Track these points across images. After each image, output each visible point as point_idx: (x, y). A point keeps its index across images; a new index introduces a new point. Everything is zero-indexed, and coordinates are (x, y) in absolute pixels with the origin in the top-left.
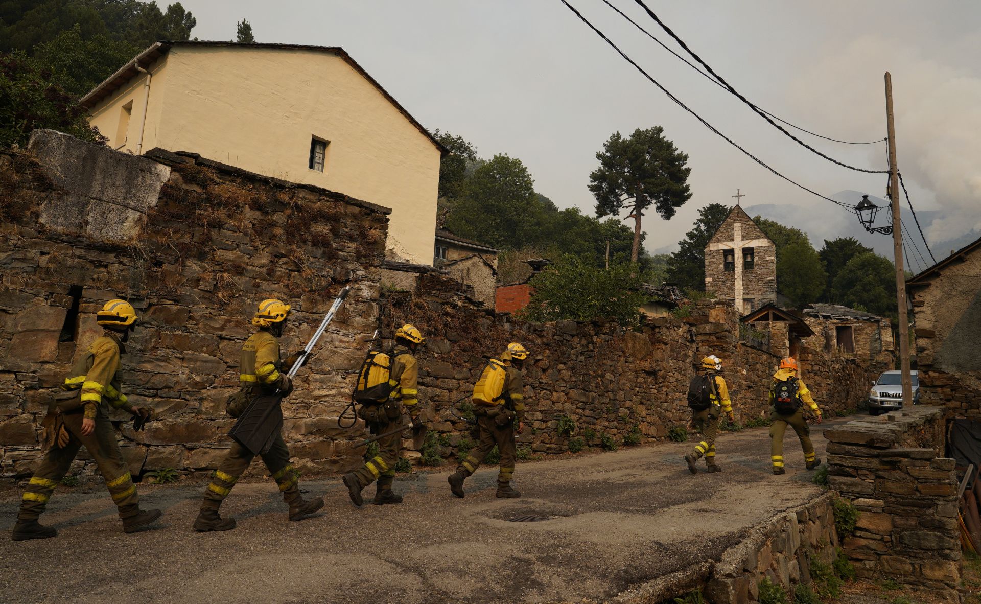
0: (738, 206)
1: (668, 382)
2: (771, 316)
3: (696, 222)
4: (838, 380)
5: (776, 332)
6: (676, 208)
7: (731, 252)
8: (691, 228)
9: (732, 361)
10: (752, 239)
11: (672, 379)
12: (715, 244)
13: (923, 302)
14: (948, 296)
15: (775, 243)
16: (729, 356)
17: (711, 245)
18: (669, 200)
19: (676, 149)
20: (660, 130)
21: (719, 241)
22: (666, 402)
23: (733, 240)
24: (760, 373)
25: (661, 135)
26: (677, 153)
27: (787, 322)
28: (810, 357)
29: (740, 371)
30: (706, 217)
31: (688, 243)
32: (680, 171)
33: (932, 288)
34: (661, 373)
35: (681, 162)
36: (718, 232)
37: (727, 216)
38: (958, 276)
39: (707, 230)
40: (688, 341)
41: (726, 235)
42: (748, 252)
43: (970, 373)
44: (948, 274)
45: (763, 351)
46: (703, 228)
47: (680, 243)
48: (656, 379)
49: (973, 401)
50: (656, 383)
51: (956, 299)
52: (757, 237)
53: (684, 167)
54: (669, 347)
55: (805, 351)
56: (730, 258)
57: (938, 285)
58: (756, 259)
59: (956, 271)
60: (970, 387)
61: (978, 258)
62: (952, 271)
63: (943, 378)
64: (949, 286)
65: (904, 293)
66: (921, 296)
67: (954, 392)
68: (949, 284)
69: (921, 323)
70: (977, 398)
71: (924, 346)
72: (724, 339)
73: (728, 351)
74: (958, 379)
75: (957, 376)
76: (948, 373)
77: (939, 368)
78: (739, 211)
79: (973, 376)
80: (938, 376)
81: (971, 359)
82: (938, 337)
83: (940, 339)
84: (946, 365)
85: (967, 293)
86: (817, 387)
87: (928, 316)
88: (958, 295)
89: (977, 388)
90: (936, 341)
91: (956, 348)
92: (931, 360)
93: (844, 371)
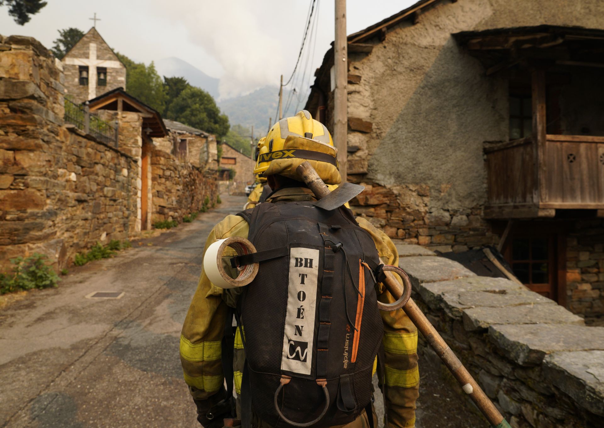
0: (94, 28)
2: (120, 105)
3: (56, 41)
4: (186, 185)
5: (126, 125)
6: (30, 15)
7: (85, 69)
9: (45, 157)
12: (71, 59)
13: (359, 78)
14: (392, 72)
15: (125, 66)
16: (39, 147)
17: (67, 59)
18: (22, 5)
21: (75, 56)
23: (88, 57)
24: (101, 179)
27: (140, 114)
28: (162, 160)
29: (63, 175)
30: (66, 38)
33: (372, 57)
36: (74, 48)
38: (406, 44)
41: (81, 52)
42: (101, 71)
43: (411, 187)
44: (394, 39)
45: (106, 146)
46: (62, 48)
49: (412, 227)
51: (401, 77)
52: (110, 59)
55: (157, 154)
56: (84, 74)
57: (380, 54)
58: (108, 78)
59: (404, 36)
60: (409, 208)
61: (432, 22)
62: (399, 36)
63: (378, 194)
64: (393, 57)
65: (346, 56)
66: (357, 69)
67: (389, 214)
68: (394, 55)
69: (355, 110)
70: (416, 222)
71: (358, 144)
72: (27, 114)
73: (37, 138)
74: (396, 196)
75: (395, 192)
76: (384, 187)
77: (373, 179)
78: (93, 34)
79: (414, 191)
80: (372, 191)
81: (414, 167)
82: (376, 132)
83: (377, 135)
84: (383, 174)
85: (415, 70)
86: (168, 193)
87: (365, 99)
88: (404, 72)
89: (417, 208)
90: (373, 138)
91: (396, 150)
92: (366, 166)
93: (190, 176)
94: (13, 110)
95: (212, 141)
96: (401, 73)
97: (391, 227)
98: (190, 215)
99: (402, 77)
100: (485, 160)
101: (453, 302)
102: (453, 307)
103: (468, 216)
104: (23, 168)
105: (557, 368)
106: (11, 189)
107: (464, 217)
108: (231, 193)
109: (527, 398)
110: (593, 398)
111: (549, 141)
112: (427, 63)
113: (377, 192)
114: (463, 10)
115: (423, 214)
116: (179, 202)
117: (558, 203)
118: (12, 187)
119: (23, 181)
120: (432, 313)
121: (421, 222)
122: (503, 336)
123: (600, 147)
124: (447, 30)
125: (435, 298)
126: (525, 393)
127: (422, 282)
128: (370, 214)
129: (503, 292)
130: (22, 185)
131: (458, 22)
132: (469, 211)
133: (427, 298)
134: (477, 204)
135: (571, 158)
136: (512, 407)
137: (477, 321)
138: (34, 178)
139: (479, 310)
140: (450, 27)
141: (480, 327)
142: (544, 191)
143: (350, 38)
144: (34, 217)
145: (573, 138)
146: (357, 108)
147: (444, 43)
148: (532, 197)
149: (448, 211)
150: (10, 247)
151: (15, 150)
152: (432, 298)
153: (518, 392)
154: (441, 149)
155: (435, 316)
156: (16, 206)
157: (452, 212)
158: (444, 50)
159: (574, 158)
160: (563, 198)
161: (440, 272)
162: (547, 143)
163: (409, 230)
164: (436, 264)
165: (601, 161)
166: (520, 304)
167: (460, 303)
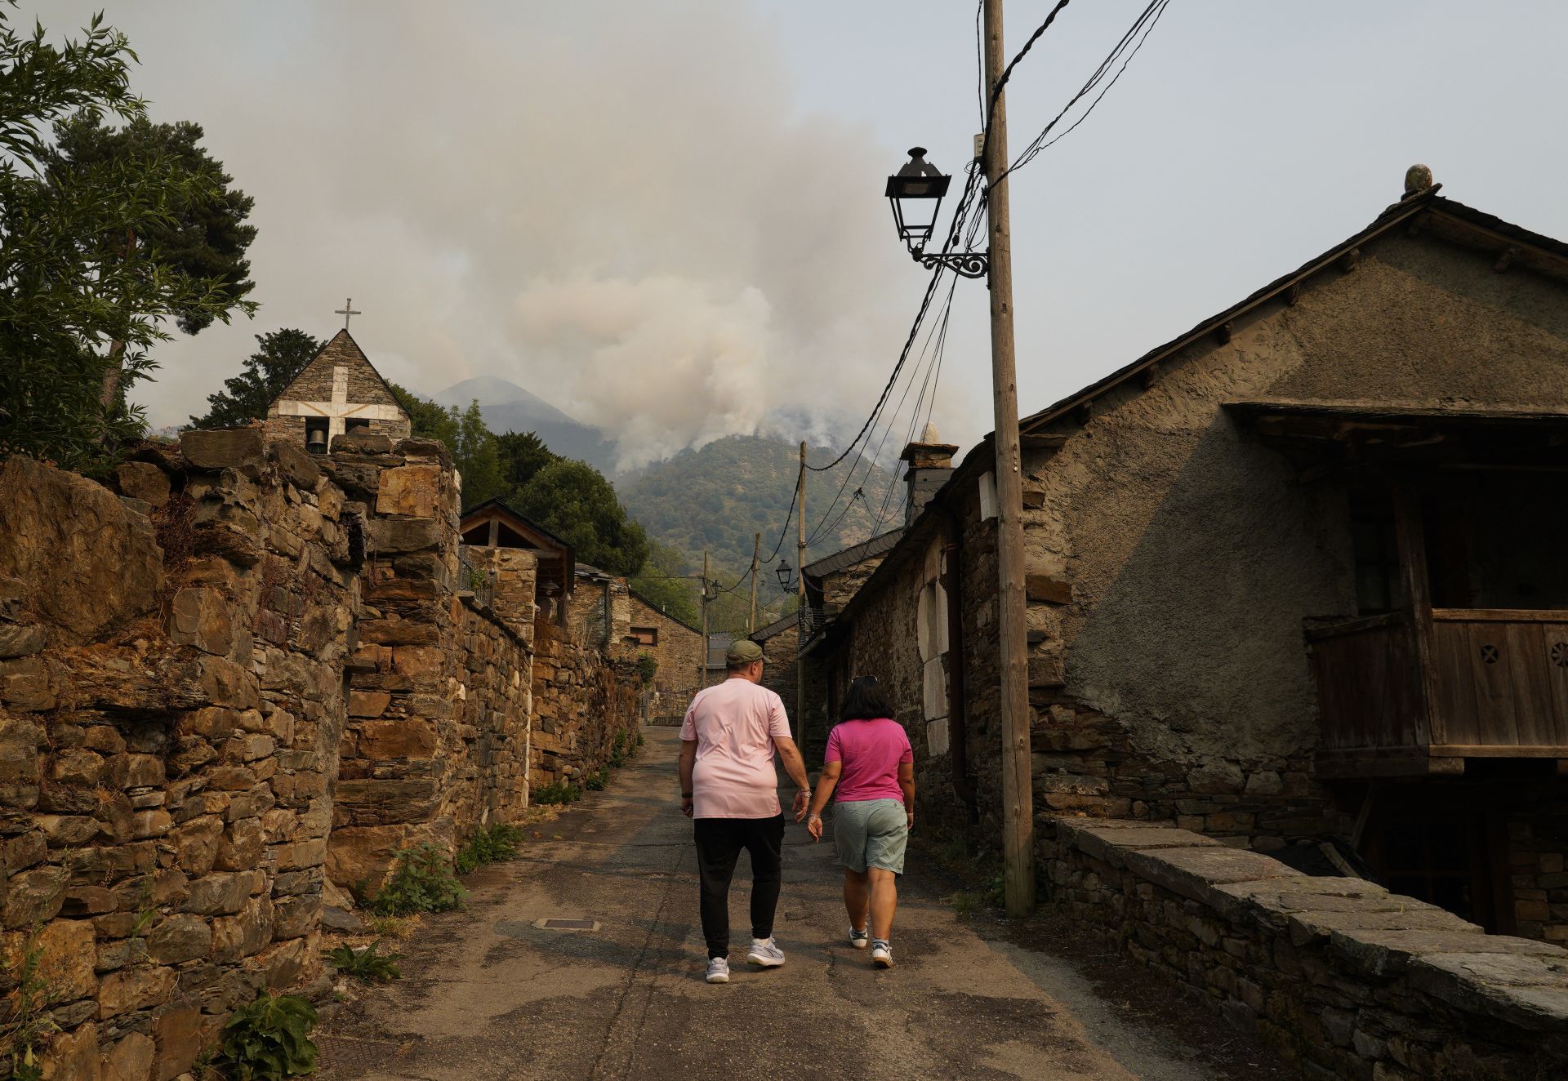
0: (344, 331)
1: (236, 760)
2: (494, 533)
3: (250, 359)
4: (593, 702)
5: (509, 577)
7: (321, 423)
8: (238, 371)
9: (438, 655)
10: (369, 402)
11: (257, 745)
12: (290, 403)
13: (1040, 496)
14: (1106, 483)
15: (410, 417)
17: (282, 403)
19: (228, 180)
20: (196, 132)
21: (300, 397)
22: (219, 866)
23: (328, 399)
24: (491, 694)
25: (198, 144)
26: (230, 188)
27: (536, 552)
29: (453, 690)
30: (272, 353)
31: (227, 400)
32: (230, 226)
33: (1065, 456)
34: (206, 718)
35: (236, 212)
36: (298, 379)
37: (314, 356)
38: (1131, 428)
39: (271, 381)
40: (340, 565)
41: (315, 386)
42: (356, 426)
43: (1156, 713)
44: (1107, 419)
46: (262, 374)
47: (212, 399)
48: (173, 750)
49: (1161, 796)
50: (172, 775)
51: (1124, 493)
52: (377, 401)
53: (243, 223)
54: (254, 577)
56: (318, 436)
57: (1080, 449)
59: (1126, 413)
60: (1154, 755)
61: (1181, 384)
62: (1115, 413)
63: (1088, 727)
64: (1107, 455)
65: (1018, 462)
66: (1037, 479)
67: (1113, 770)
68: (1108, 450)
69: (1035, 559)
70: (1170, 786)
71: (1043, 627)
72: (423, 578)
73: (431, 622)
74: (1127, 732)
75: (1124, 723)
76: (1100, 712)
77: (1077, 697)
78: (343, 346)
79: (1163, 722)
80: (1075, 722)
81: (1159, 673)
82: (1079, 603)
83: (1081, 609)
84: (1096, 687)
85: (1151, 478)
86: (562, 723)
87: (1054, 538)
88: (1130, 482)
89: (1171, 757)
90: (1073, 615)
91: (1121, 638)
92: (1062, 671)
93: (597, 682)
94: (400, 572)
95: (619, 591)
96: (1124, 485)
97: (1119, 796)
98: (597, 774)
99: (1127, 493)
100: (1309, 655)
101: (1271, 905)
102: (1273, 912)
103: (1280, 772)
104: (405, 679)
105: (1424, 966)
106: (386, 718)
107: (1274, 776)
108: (651, 719)
109: (1394, 1027)
110: (1466, 992)
111: (1438, 620)
112: (1175, 464)
113: (1086, 723)
114: (1242, 359)
115: (1185, 769)
116: (582, 743)
117: (1469, 747)
118: (388, 715)
119: (406, 702)
120: (1233, 935)
121: (1180, 786)
122: (1352, 940)
123: (1548, 631)
124: (1212, 398)
125: (1238, 903)
126: (1391, 1021)
127: (1212, 882)
128: (1077, 769)
129: (1355, 896)
130: (403, 710)
131: (1233, 381)
132: (1283, 763)
133: (1224, 908)
134: (1300, 748)
135: (1490, 654)
136: (1373, 1048)
137: (1311, 926)
138: (422, 696)
139: (1314, 914)
140: (1217, 392)
141: (1317, 935)
142: (1437, 721)
143: (1024, 425)
144: (419, 772)
145: (1489, 614)
146: (1038, 555)
147: (1207, 423)
148: (1414, 735)
149: (1237, 762)
150: (375, 829)
151: (395, 644)
152: (1234, 906)
153: (1381, 1023)
154: (1214, 634)
155: (1239, 939)
156: (390, 751)
157: (1245, 766)
158: (1208, 435)
159: (1496, 654)
160: (1480, 737)
161: (1240, 870)
162: (1435, 625)
163: (1156, 801)
164: (1230, 858)
165: (1555, 659)
166: (1382, 911)
167: (1283, 907)
